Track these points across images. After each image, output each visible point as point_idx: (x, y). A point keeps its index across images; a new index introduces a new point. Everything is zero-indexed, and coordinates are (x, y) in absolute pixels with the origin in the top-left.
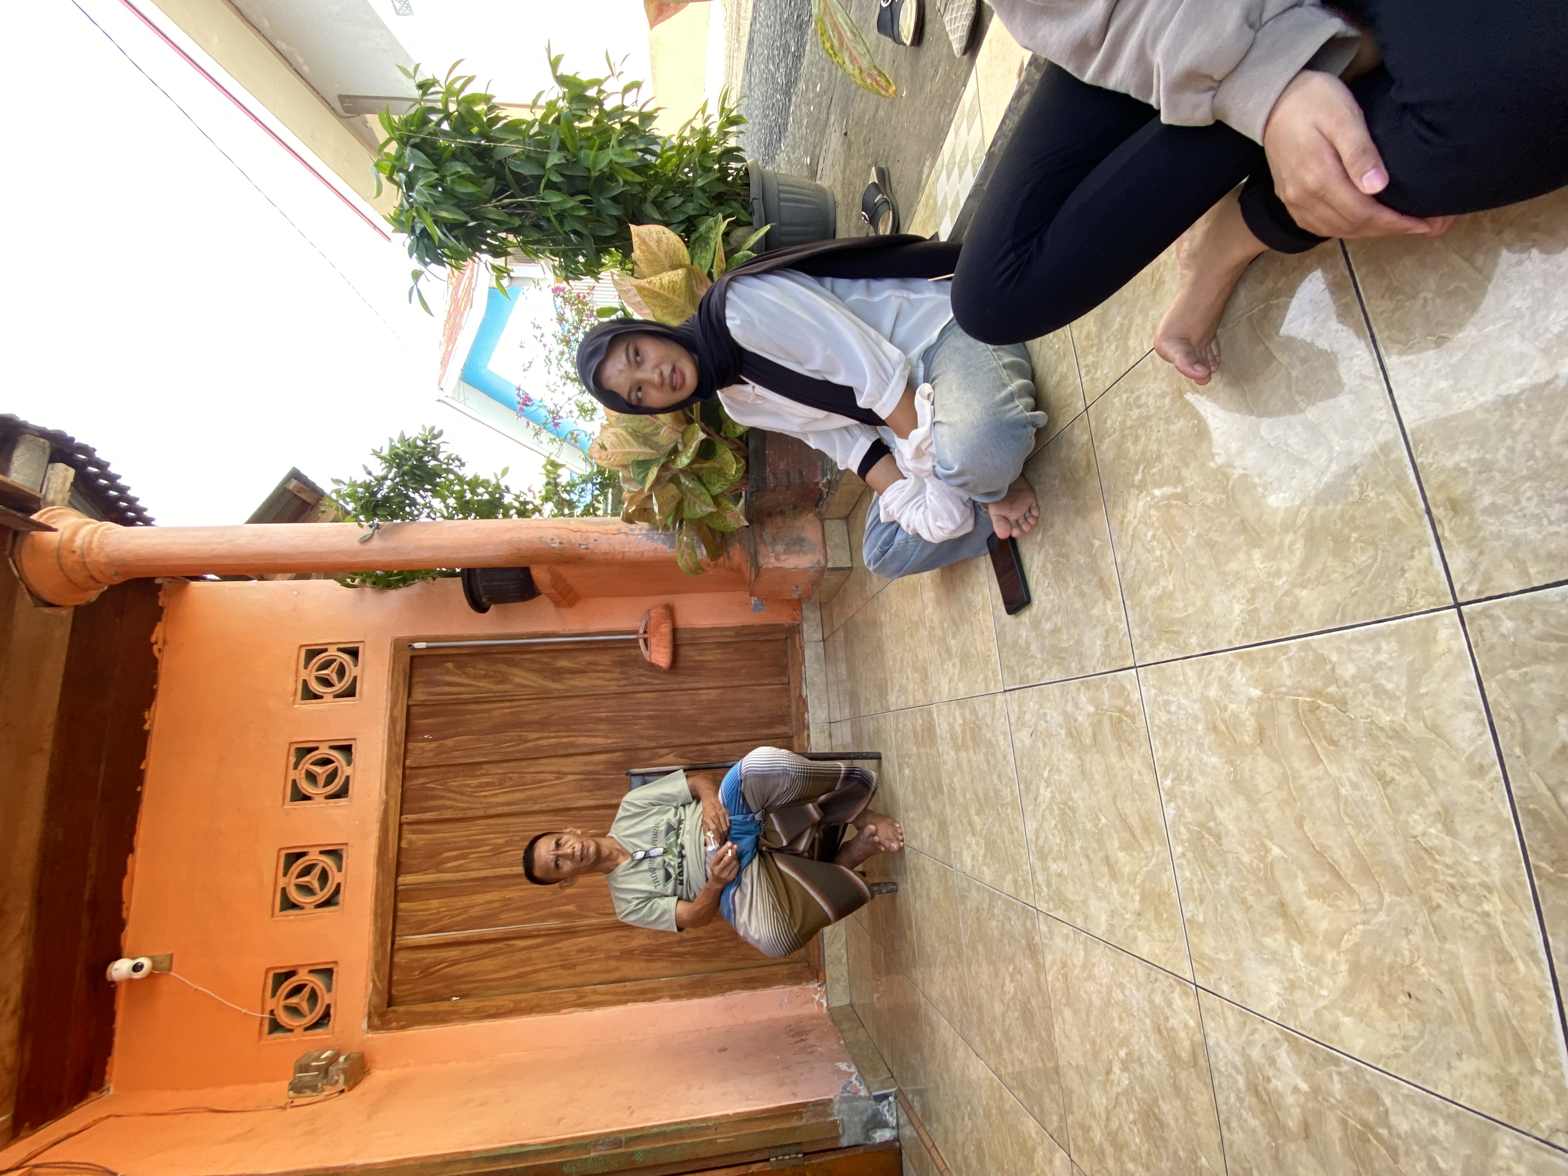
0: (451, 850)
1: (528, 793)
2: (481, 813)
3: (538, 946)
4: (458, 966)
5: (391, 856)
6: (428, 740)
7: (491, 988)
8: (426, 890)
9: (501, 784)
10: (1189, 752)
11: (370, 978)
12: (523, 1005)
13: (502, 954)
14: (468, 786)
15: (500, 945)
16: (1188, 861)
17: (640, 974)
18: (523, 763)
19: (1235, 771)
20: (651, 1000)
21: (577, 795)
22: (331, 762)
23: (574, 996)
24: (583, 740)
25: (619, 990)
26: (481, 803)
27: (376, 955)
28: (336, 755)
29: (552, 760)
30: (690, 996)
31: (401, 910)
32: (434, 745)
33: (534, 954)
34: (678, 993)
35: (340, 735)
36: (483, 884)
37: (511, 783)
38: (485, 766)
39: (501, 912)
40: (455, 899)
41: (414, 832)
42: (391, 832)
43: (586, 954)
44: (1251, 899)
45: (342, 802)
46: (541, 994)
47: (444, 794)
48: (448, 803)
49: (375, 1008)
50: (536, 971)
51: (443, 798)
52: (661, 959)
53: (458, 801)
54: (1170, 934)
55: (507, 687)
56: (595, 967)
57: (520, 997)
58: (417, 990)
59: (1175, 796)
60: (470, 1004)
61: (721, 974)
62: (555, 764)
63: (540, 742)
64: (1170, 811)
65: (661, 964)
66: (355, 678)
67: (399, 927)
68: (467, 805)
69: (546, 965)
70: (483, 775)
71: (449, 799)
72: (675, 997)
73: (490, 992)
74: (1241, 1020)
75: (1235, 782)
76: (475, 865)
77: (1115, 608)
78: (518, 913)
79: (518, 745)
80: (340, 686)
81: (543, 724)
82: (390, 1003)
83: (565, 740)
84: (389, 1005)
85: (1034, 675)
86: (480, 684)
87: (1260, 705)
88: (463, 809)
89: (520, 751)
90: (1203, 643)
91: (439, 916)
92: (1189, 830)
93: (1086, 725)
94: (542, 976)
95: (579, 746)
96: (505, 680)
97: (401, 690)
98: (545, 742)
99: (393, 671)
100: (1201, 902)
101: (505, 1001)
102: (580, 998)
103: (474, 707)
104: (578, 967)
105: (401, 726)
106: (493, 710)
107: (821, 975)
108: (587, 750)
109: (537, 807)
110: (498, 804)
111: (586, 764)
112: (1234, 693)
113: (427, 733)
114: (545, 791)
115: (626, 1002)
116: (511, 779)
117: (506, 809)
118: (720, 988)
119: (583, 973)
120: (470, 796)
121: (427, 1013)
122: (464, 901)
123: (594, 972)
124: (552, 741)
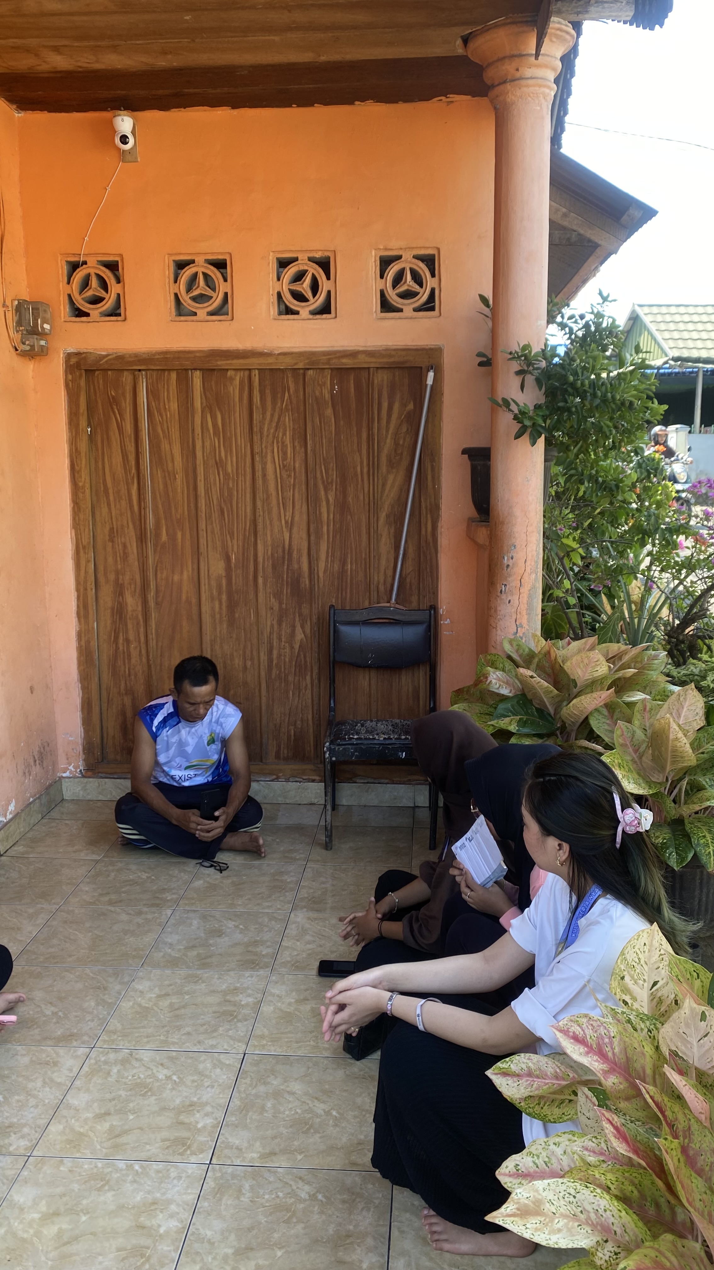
0: (223, 419)
1: (274, 493)
2: (257, 449)
3: (131, 507)
4: (117, 431)
5: (219, 363)
6: (332, 389)
7: (96, 462)
8: (187, 397)
9: (284, 466)
10: (149, 1185)
11: (110, 352)
12: (81, 495)
13: (126, 473)
14: (284, 434)
15: (134, 471)
16: (92, 1169)
17: (101, 602)
18: (304, 487)
19: (128, 1208)
20: (78, 614)
21: (269, 543)
22: (314, 295)
23: (85, 541)
24: (324, 547)
25: (89, 583)
26: (266, 447)
27: (130, 356)
28: (321, 298)
29: (305, 517)
30: (80, 649)
31: (169, 374)
32: (327, 396)
33: (124, 503)
34: (83, 639)
35: (341, 303)
36: (190, 453)
37: (285, 476)
38: (303, 449)
39: (164, 471)
40: (177, 427)
41: (242, 382)
42: (241, 361)
43: (121, 551)
44: (64, 1199)
45: (274, 310)
46: (88, 511)
47: (277, 410)
48: (268, 414)
49: (85, 358)
50: (109, 505)
51: (274, 409)
52: (114, 622)
53: (270, 424)
54: (58, 1147)
55: (384, 469)
56: (110, 560)
57: (88, 492)
58: (98, 395)
59: (128, 1170)
60: (83, 445)
61: (97, 679)
62: (301, 518)
63: (324, 503)
64: (121, 1165)
65: (109, 622)
66: (401, 310)
67: (155, 373)
68: (265, 433)
69: (113, 514)
70: (294, 448)
71: (272, 415)
72: (79, 635)
73: (93, 462)
74: (10, 1178)
75: (123, 1206)
76: (207, 444)
77: (252, 1159)
78: (161, 487)
79: (323, 482)
80: (392, 296)
81: (343, 507)
82: (89, 372)
83: (325, 529)
84: (86, 371)
85: (243, 1084)
86: (388, 441)
87: (154, 1230)
88: (261, 430)
89: (315, 485)
90: (201, 1210)
91: (162, 410)
92: (108, 1173)
93: (192, 1119)
94: (105, 510)
95: (318, 544)
96: (391, 465)
97: (385, 360)
98: (324, 510)
99: (407, 350)
100: (70, 1171)
101: (84, 478)
102: (84, 548)
103: (364, 435)
104: (111, 544)
105: (347, 362)
106: (360, 455)
107: (90, 773)
108: (313, 552)
109: (259, 504)
110: (264, 464)
111: (299, 551)
112: (167, 1219)
113: (340, 388)
114: (275, 510)
115: (78, 590)
116: (289, 476)
117: (259, 474)
118: (84, 678)
119: (105, 548)
120: (274, 437)
121: (78, 406)
122: (175, 433)
123: (106, 559)
124: (325, 516)
